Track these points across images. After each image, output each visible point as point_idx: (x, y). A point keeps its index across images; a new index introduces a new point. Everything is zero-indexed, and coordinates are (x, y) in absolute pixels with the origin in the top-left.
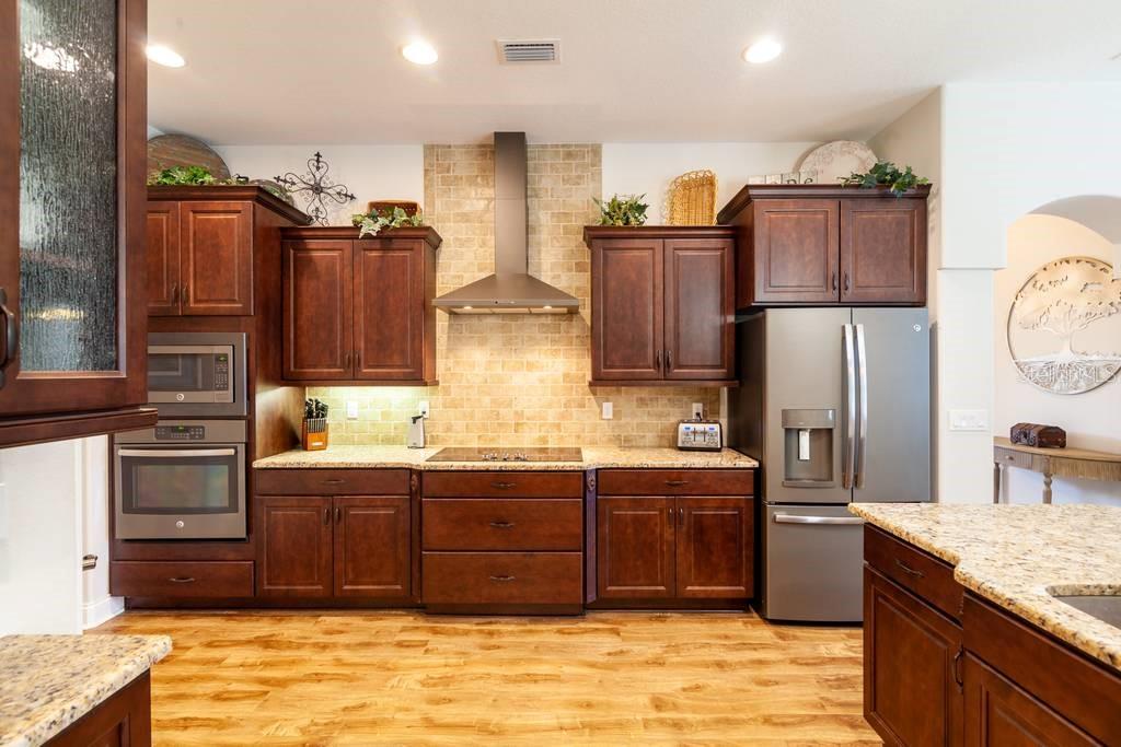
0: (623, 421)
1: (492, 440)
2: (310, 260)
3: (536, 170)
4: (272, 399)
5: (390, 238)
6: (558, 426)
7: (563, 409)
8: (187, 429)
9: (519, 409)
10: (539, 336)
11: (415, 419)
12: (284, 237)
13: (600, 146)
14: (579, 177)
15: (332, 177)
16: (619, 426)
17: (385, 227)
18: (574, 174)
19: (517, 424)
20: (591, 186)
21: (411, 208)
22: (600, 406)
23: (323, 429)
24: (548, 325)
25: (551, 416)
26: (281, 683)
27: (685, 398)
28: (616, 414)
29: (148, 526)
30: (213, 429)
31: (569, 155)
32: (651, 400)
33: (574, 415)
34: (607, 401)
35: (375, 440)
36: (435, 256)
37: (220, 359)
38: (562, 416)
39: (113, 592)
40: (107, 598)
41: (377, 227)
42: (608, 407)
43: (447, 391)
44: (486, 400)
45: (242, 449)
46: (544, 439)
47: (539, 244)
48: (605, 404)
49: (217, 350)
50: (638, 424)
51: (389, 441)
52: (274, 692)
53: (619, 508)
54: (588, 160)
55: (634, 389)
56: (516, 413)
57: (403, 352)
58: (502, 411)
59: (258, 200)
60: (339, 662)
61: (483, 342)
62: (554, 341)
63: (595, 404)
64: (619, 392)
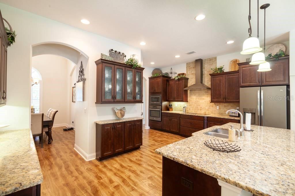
0: (221, 110)
1: (196, 112)
2: (170, 84)
3: (204, 64)
4: (165, 103)
5: (179, 80)
6: (208, 110)
7: (209, 107)
8: (156, 107)
9: (201, 106)
10: (205, 94)
11: (184, 107)
12: (167, 81)
13: (216, 57)
14: (212, 64)
15: (173, 71)
16: (220, 111)
17: (178, 78)
18: (211, 63)
19: (201, 109)
20: (215, 65)
21: (183, 74)
22: (216, 107)
23: (171, 108)
24: (206, 92)
25: (207, 108)
26: (161, 137)
27: (235, 106)
28: (220, 109)
29: (152, 118)
30: (158, 107)
31: (210, 60)
32: (227, 106)
33: (211, 108)
34: (218, 106)
35: (179, 110)
36: (188, 81)
37: (159, 98)
38: (209, 108)
39: (149, 126)
40: (148, 126)
41: (177, 78)
42: (218, 107)
43: (189, 103)
44: (196, 105)
45: (161, 110)
46: (205, 112)
47: (205, 77)
48: (217, 106)
49: (158, 97)
50: (224, 111)
51: (181, 111)
52: (160, 137)
53: (211, 124)
54: (214, 60)
55: (223, 104)
56: (200, 107)
57: (181, 97)
58: (198, 107)
59: (163, 77)
60: (168, 137)
61: (195, 95)
62: (207, 94)
63: (215, 107)
64: (220, 104)
